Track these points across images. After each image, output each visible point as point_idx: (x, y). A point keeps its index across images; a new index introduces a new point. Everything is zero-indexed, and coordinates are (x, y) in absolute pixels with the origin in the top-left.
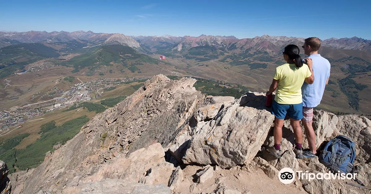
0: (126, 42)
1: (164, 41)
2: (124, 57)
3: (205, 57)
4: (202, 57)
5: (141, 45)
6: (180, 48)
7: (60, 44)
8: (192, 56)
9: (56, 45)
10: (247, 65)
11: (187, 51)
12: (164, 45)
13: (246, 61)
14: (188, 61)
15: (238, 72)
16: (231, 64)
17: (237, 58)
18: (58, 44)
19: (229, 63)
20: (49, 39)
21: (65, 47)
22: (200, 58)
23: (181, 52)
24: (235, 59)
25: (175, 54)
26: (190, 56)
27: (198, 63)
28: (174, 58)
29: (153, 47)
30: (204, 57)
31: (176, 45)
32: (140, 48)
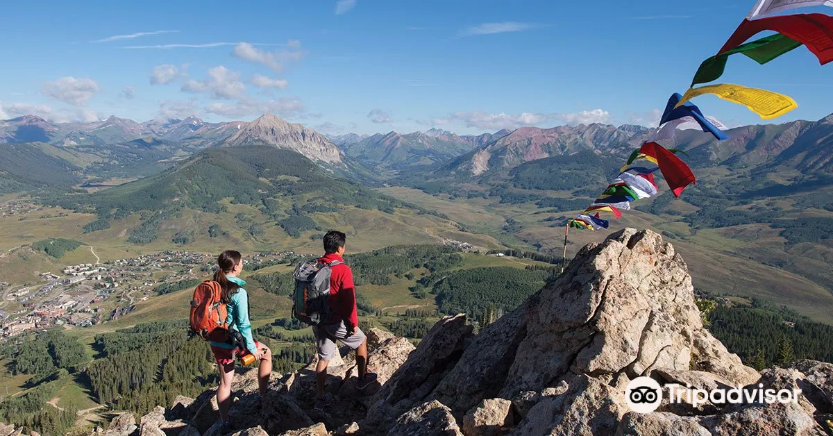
0: (294, 143)
1: (428, 146)
2: (271, 185)
3: (576, 194)
4: (566, 195)
5: (344, 159)
6: (480, 165)
7: (92, 149)
8: (527, 192)
9: (79, 154)
10: (766, 227)
11: (505, 175)
12: (427, 161)
13: (759, 209)
14: (510, 210)
15: (725, 252)
16: (688, 219)
17: (718, 200)
18: (85, 149)
19: (680, 217)
20: (71, 140)
21: (106, 160)
22: (559, 199)
23: (482, 179)
24: (707, 203)
25: (459, 185)
26: (518, 191)
27: (550, 215)
28: (456, 199)
29: (387, 167)
30: (571, 195)
31: (467, 157)
32: (339, 164)
